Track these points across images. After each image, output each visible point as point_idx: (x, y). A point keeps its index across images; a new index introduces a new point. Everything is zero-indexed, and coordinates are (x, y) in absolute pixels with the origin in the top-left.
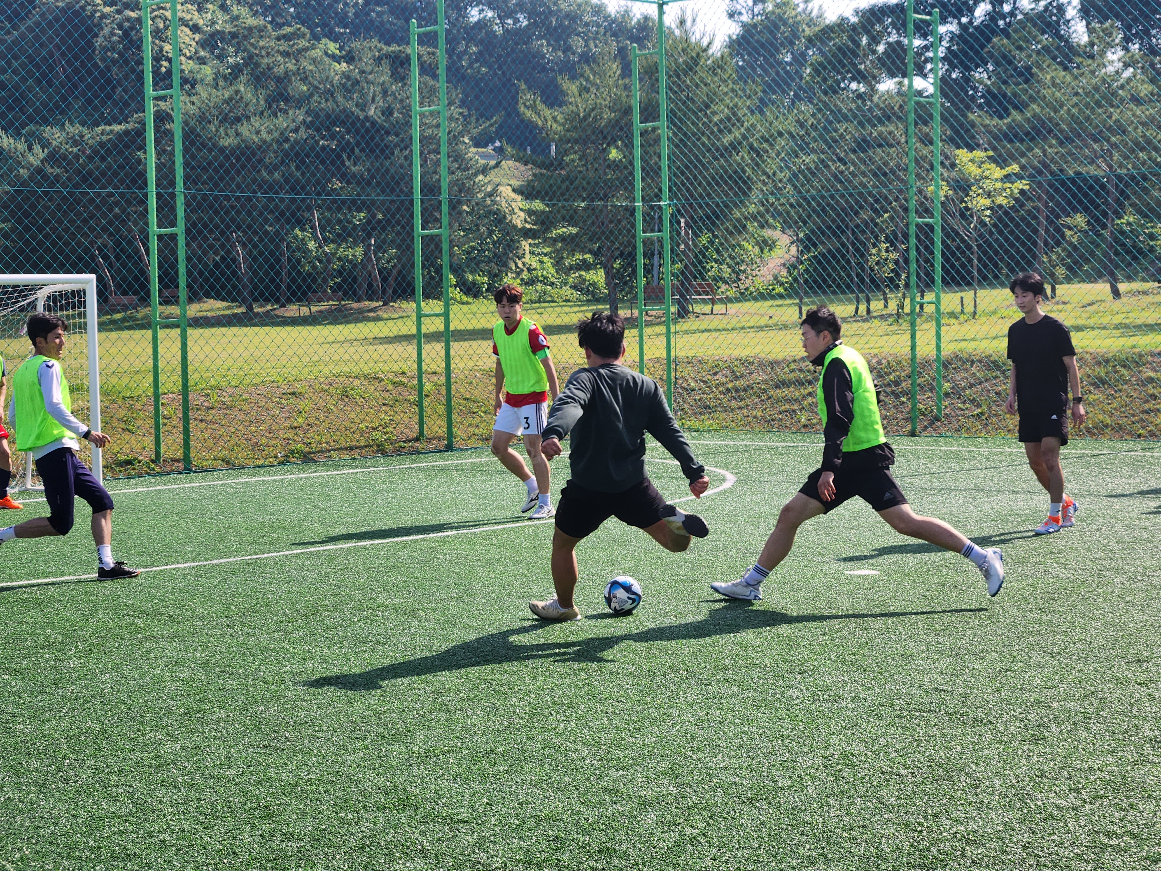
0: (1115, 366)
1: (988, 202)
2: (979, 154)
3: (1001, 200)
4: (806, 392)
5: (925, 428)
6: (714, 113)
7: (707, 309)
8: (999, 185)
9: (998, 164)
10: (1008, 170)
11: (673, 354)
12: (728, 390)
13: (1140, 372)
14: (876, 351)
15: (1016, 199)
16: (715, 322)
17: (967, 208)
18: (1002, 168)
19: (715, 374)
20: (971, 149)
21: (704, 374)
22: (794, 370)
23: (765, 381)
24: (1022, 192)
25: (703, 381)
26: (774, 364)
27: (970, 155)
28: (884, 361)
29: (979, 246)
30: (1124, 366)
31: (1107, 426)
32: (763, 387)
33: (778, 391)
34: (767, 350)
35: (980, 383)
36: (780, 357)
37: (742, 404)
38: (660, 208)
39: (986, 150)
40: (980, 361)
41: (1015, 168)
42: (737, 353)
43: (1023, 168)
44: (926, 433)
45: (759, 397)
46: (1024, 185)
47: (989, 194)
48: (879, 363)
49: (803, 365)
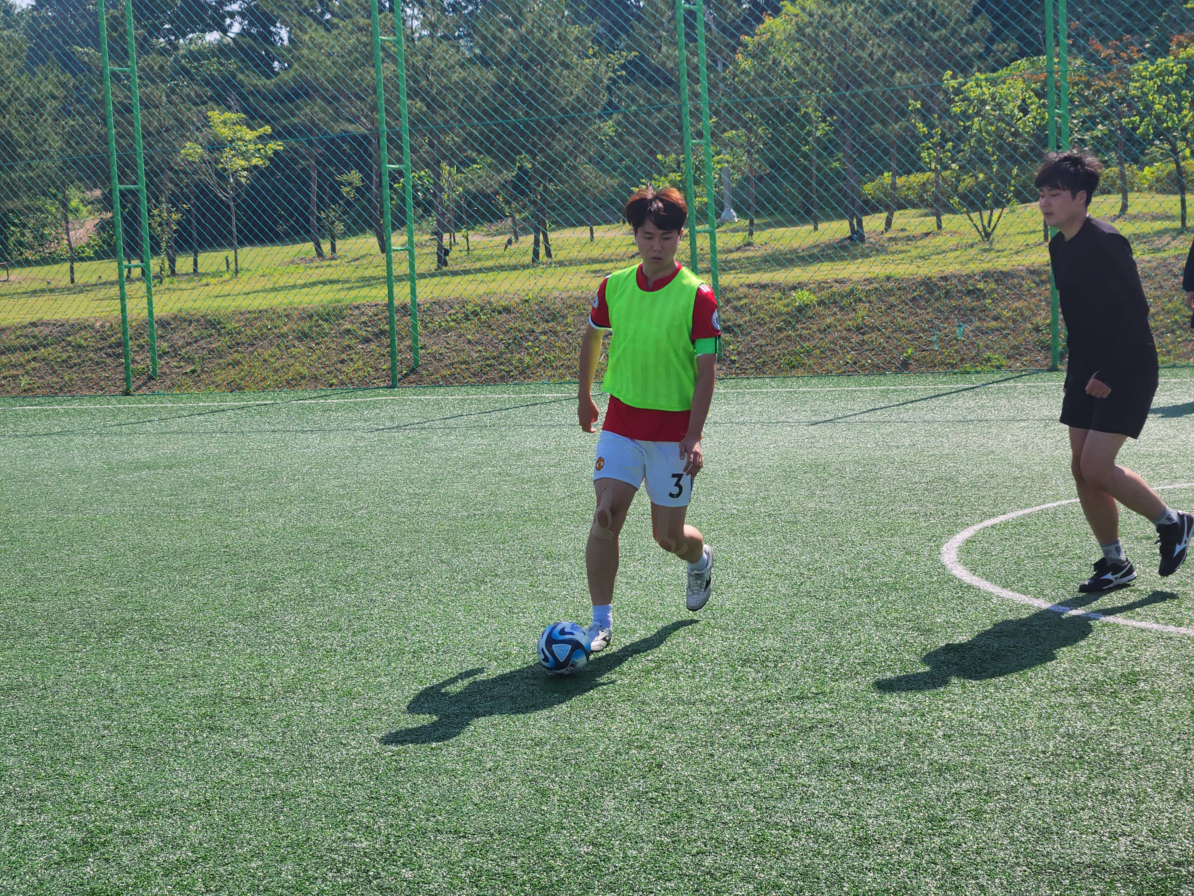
0: (317, 321)
1: (243, 163)
2: (232, 116)
3: (256, 161)
5: (139, 388)
8: (251, 147)
9: (249, 126)
10: (261, 130)
13: (338, 325)
14: (100, 315)
15: (270, 159)
17: (225, 170)
18: (253, 129)
20: (223, 110)
24: (276, 153)
27: (222, 117)
28: (107, 324)
29: (238, 206)
30: (326, 320)
31: (303, 378)
35: (196, 342)
39: (237, 112)
40: (198, 321)
41: (268, 129)
43: (274, 129)
44: (140, 392)
46: (277, 145)
47: (243, 155)
48: (102, 326)
49: (29, 330)
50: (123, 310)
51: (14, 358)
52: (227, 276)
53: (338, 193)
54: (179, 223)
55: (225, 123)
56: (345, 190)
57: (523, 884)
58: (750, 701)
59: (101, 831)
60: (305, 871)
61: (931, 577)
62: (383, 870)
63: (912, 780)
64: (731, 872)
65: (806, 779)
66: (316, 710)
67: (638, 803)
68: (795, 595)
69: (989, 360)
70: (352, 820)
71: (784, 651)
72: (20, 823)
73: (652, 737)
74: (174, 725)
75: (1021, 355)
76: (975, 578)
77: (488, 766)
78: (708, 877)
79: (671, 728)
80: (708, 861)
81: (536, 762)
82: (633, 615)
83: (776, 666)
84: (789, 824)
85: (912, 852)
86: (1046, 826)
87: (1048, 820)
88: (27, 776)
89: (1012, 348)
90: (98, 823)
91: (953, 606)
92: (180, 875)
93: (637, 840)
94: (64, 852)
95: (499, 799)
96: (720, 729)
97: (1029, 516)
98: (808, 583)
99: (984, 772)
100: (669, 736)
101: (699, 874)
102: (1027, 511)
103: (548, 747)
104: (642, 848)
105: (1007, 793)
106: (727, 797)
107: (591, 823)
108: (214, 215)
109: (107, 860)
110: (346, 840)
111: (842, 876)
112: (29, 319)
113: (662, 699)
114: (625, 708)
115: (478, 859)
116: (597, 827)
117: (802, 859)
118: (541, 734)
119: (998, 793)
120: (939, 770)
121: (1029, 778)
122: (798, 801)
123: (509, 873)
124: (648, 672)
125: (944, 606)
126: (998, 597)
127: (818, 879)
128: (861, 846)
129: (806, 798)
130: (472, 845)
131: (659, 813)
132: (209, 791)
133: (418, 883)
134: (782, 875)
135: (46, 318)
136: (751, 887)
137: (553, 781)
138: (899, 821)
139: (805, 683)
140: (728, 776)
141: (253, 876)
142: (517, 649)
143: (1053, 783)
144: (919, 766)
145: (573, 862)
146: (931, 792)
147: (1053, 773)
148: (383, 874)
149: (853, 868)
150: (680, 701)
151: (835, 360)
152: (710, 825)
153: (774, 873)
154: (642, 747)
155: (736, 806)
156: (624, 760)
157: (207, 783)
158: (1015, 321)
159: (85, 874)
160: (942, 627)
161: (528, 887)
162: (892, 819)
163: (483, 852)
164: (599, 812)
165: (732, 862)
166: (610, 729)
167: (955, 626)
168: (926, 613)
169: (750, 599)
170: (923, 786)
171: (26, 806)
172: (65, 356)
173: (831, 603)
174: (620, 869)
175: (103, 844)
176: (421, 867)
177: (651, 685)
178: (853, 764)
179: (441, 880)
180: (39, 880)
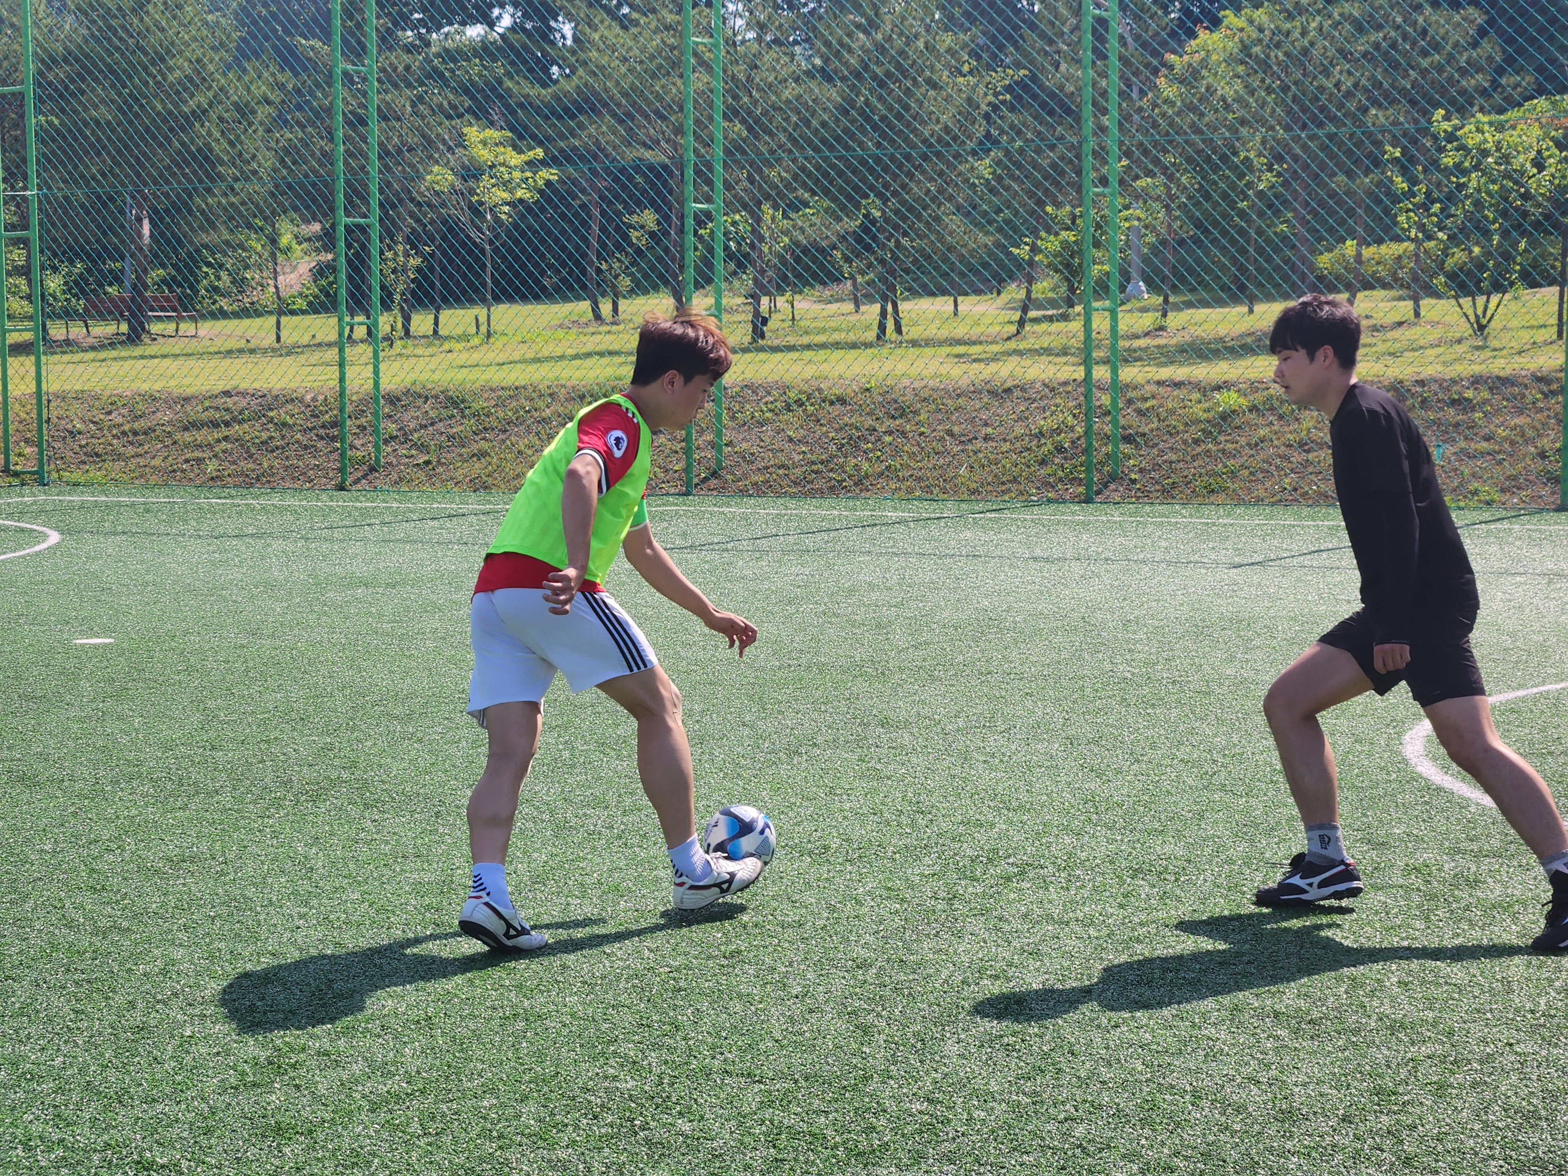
1: (506, 195)
2: (492, 134)
3: (521, 194)
4: (221, 435)
5: (357, 481)
6: (171, 69)
7: (169, 328)
8: (517, 175)
9: (515, 147)
10: (531, 153)
11: (44, 388)
12: (124, 433)
14: (311, 385)
15: (541, 192)
16: (178, 346)
17: (481, 203)
18: (520, 152)
19: (110, 413)
20: (483, 127)
21: (95, 413)
22: (208, 408)
23: (171, 422)
24: (548, 183)
25: (93, 422)
26: (185, 400)
27: (482, 135)
28: (321, 397)
29: (496, 250)
32: (168, 429)
33: (186, 434)
35: (432, 424)
37: (140, 450)
39: (501, 129)
40: (436, 397)
41: (540, 152)
43: (549, 152)
44: (359, 487)
46: (549, 174)
47: (506, 185)
48: (314, 399)
49: (220, 401)
50: (342, 380)
51: (200, 436)
52: (476, 341)
53: (626, 237)
54: (419, 270)
55: (484, 143)
56: (634, 235)
57: (835, 1147)
58: (1142, 924)
59: (292, 1050)
60: (552, 1114)
61: (1388, 773)
62: (653, 1120)
63: (1354, 1039)
64: (1109, 1146)
65: (1213, 1031)
66: (572, 908)
67: (989, 1050)
68: (1205, 788)
69: (1475, 493)
70: (615, 1052)
71: (1189, 861)
72: (188, 1033)
73: (1010, 965)
74: (388, 918)
75: (1518, 489)
76: (1446, 778)
77: (794, 992)
78: (1078, 1151)
79: (1036, 954)
80: (1080, 1130)
81: (858, 990)
82: (990, 803)
83: (1177, 880)
84: (1188, 1088)
85: (1351, 1134)
86: (1532, 1108)
87: (1535, 1101)
88: (198, 974)
89: (1508, 478)
90: (287, 1039)
91: (1416, 813)
92: (391, 1111)
93: (986, 1097)
94: (243, 1073)
95: (807, 1034)
96: (1101, 958)
97: (1523, 699)
98: (1223, 774)
99: (1451, 1033)
100: (1033, 964)
101: (1067, 1146)
102: (1521, 693)
103: (875, 971)
104: (992, 1109)
105: (1481, 1062)
106: (1107, 1048)
107: (927, 1073)
108: (464, 261)
109: (297, 1087)
110: (606, 1077)
111: (1256, 1159)
112: (221, 386)
113: (1026, 916)
114: (977, 925)
115: (777, 1112)
116: (934, 1078)
117: (1204, 1134)
118: (864, 953)
119: (1469, 1062)
120: (1391, 1027)
121: (1511, 1045)
122: (1201, 1058)
123: (818, 1131)
124: (1009, 879)
125: (1405, 813)
126: (1478, 804)
127: (1224, 1161)
128: (1283, 1121)
129: (1212, 1056)
130: (770, 1092)
131: (1016, 1064)
132: (432, 1004)
133: (698, 1139)
134: (1177, 1154)
135: (243, 386)
136: (1135, 1167)
137: (879, 1015)
138: (1335, 1092)
139: (1215, 904)
140: (1109, 1020)
141: (485, 1118)
142: (838, 841)
143: (1544, 1053)
144: (1364, 1021)
145: (902, 1122)
146: (1381, 1055)
147: (1543, 1039)
148: (653, 1124)
149: (1271, 1150)
150: (1050, 918)
151: (1268, 484)
152: (1083, 1083)
153: (1166, 1151)
154: (997, 977)
155: (1119, 1061)
156: (973, 992)
157: (429, 994)
158: (1513, 443)
159: (269, 1103)
160: (1401, 840)
161: (840, 1152)
162: (1326, 1089)
163: (784, 1103)
164: (937, 1058)
165: (1111, 1134)
166: (955, 952)
167: (1419, 839)
168: (1381, 821)
169: (1146, 790)
170: (1368, 1047)
171: (197, 1011)
172: (264, 436)
173: (1253, 802)
174: (963, 1135)
175: (294, 1066)
176: (702, 1118)
177: (1012, 896)
178: (1277, 1015)
179: (727, 1136)
180: (211, 1108)
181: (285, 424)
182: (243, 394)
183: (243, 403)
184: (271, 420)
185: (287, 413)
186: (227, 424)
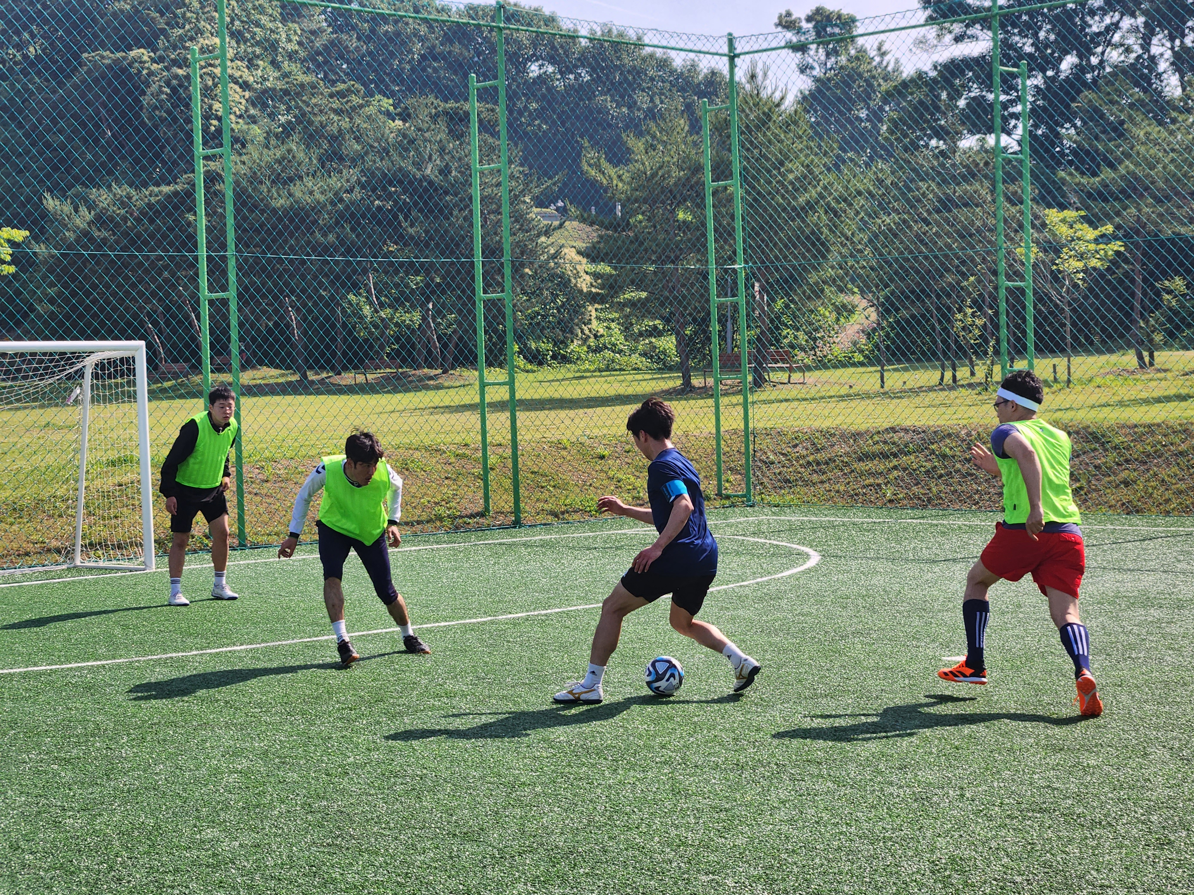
1: (1080, 265)
2: (1070, 214)
3: (1094, 263)
4: (891, 465)
6: (791, 171)
7: (783, 376)
8: (1092, 247)
9: (1091, 223)
10: (1102, 230)
11: (751, 425)
12: (809, 463)
14: (965, 422)
15: (1110, 261)
16: (793, 392)
17: (1060, 272)
18: (1096, 228)
19: (795, 446)
20: (1062, 207)
21: (783, 446)
22: (878, 442)
23: (847, 454)
24: (1118, 253)
25: (783, 454)
26: (857, 435)
27: (1062, 215)
28: (973, 433)
29: (1073, 310)
32: (846, 460)
33: (861, 464)
34: (849, 421)
36: (863, 428)
37: (824, 477)
38: (734, 271)
39: (1078, 209)
40: (1077, 433)
41: (1109, 228)
42: (817, 424)
43: (1118, 227)
45: (842, 470)
46: (1117, 246)
47: (1081, 257)
48: (969, 434)
49: (887, 437)
55: (1063, 221)
56: (1165, 298)
112: (886, 425)
135: (907, 423)
172: (928, 465)
181: (944, 456)
182: (906, 431)
183: (907, 438)
184: (933, 452)
185: (946, 446)
186: (895, 455)
